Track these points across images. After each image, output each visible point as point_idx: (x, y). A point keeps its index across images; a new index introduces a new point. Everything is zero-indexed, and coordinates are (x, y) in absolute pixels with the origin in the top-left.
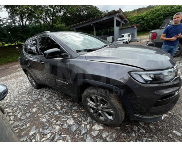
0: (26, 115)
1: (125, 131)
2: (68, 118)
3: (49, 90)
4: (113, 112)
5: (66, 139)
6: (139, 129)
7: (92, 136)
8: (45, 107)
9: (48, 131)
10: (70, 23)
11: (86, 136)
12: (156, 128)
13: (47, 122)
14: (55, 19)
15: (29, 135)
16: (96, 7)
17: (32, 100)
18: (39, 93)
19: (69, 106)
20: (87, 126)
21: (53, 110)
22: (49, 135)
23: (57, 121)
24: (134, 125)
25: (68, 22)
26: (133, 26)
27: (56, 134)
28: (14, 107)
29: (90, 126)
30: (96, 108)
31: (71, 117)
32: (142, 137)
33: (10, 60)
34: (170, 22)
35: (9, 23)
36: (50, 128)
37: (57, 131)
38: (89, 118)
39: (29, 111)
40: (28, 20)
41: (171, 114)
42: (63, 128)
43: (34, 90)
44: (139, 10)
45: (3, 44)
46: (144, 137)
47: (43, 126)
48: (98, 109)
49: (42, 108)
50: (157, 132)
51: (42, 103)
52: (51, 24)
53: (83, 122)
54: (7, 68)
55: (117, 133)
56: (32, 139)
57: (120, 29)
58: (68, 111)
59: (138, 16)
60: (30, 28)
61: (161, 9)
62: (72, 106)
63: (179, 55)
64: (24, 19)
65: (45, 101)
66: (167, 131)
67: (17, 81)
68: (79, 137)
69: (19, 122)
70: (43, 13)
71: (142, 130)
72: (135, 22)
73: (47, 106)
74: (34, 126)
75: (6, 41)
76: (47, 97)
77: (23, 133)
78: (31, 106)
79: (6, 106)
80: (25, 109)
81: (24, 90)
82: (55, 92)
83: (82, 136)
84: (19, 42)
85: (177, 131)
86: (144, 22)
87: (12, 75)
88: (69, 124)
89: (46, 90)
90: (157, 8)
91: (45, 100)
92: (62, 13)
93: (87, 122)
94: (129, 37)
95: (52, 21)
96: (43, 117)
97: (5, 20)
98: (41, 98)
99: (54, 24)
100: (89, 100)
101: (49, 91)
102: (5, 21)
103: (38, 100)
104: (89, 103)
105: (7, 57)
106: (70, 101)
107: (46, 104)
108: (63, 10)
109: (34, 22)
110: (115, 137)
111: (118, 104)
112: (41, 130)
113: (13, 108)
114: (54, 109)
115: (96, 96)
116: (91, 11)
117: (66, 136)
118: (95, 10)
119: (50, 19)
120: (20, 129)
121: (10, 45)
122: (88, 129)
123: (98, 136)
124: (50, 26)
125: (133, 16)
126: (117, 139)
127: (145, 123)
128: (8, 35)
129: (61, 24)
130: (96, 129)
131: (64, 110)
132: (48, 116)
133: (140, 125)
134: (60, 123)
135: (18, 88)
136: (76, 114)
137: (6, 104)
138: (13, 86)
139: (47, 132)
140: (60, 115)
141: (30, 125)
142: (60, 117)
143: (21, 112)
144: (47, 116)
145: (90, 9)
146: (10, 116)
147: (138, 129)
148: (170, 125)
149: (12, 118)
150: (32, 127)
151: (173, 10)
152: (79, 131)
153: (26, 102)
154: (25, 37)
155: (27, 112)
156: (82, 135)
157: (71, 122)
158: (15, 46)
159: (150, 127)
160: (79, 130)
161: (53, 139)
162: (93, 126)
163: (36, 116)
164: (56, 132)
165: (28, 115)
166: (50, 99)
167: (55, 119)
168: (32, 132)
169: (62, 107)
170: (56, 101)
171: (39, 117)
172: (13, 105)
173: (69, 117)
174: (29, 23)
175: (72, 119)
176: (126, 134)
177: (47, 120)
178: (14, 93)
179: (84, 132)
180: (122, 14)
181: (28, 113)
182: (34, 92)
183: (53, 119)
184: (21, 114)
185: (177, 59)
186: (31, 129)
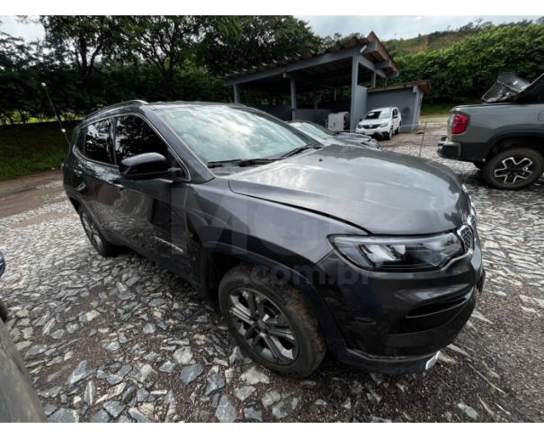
0: (65, 329)
1: (326, 395)
2: (178, 346)
3: (138, 263)
4: (292, 338)
5: (165, 402)
6: (366, 391)
7: (233, 399)
8: (120, 311)
9: (118, 377)
10: (224, 66)
11: (220, 397)
12: (413, 392)
13: (119, 352)
14: (178, 52)
15: (66, 383)
16: (302, 24)
17: (87, 286)
18: (110, 269)
19: (187, 311)
20: (227, 371)
21: (143, 319)
22: (120, 389)
23: (148, 352)
24: (354, 378)
25: (217, 62)
26: (408, 86)
27: (140, 386)
28: (36, 303)
29: (234, 372)
30: (252, 323)
31: (187, 343)
32: (369, 414)
33: (41, 165)
34: (514, 84)
35: (45, 57)
36: (126, 369)
37: (142, 380)
38: (235, 350)
39: (74, 318)
40: (101, 51)
41: (464, 356)
42: (159, 372)
43: (97, 260)
44: (435, 37)
45: (24, 118)
46: (373, 413)
47: (109, 363)
48: (257, 328)
49: (113, 313)
50: (413, 402)
51: (115, 298)
52: (167, 66)
53: (216, 360)
54: (31, 189)
55: (303, 398)
56: (74, 394)
57: (370, 94)
58: (183, 325)
59: (430, 55)
60: (106, 75)
61: (500, 40)
62: (193, 311)
63: (531, 183)
64: (88, 48)
65: (124, 293)
66: (442, 402)
67: (54, 230)
68: (198, 400)
69: (45, 346)
70: (145, 33)
71: (375, 395)
72: (418, 73)
73: (127, 307)
74: (82, 359)
75: (33, 110)
76: (131, 282)
77: (50, 378)
78: (84, 305)
79: (16, 300)
80: (67, 310)
81: (70, 256)
82: (153, 268)
83: (208, 399)
84: (69, 114)
85: (469, 405)
86: (444, 74)
87: (41, 211)
88: (180, 361)
89: (130, 262)
90: (489, 34)
91: (124, 289)
92: (202, 35)
93: (228, 362)
94: (394, 117)
95: (169, 58)
96: (112, 338)
97: (34, 47)
98: (113, 283)
99: (175, 67)
100: (234, 299)
101: (138, 267)
102: (35, 51)
103: (104, 288)
104: (234, 309)
105: (34, 154)
106: (192, 299)
107: (125, 303)
108: (206, 26)
109: (118, 57)
110: (297, 407)
111: (305, 317)
112: (100, 372)
113: (34, 307)
114: (144, 316)
115: (251, 292)
116: (288, 34)
117: (164, 395)
118: (299, 31)
119: (165, 51)
120: (44, 364)
121: (44, 121)
122: (228, 381)
123: (251, 401)
124: (164, 72)
125: (414, 56)
126: (300, 414)
127: (386, 377)
128: (39, 92)
129: (198, 67)
130: (248, 380)
131: (171, 321)
132: (125, 335)
133: (371, 379)
134: (155, 359)
135: (52, 251)
136: (203, 337)
137: (17, 293)
138: (40, 243)
139: (115, 380)
140: (158, 336)
141: (74, 356)
142: (157, 342)
143: (53, 320)
144: (122, 334)
145: (285, 28)
146: (22, 327)
147: (364, 390)
148: (454, 386)
149: (27, 333)
150: (78, 362)
151: (539, 43)
152: (203, 384)
153: (70, 292)
154: (89, 102)
155: (71, 319)
156: (209, 395)
157: (185, 357)
158: (57, 125)
159: (397, 388)
160: (202, 380)
161: (130, 400)
162: (243, 371)
163: (93, 332)
164: (139, 382)
165: (72, 328)
166: (138, 289)
167: (142, 347)
168: (76, 375)
169: (168, 314)
170: (152, 295)
171: (101, 337)
172: (34, 297)
173: (181, 342)
174: (104, 61)
175: (188, 349)
176: (329, 401)
177: (122, 345)
178: (41, 264)
179: (214, 387)
180: (376, 48)
181: (73, 322)
182: (95, 263)
183: (137, 346)
184: (54, 324)
185: (523, 196)
186: (74, 368)
